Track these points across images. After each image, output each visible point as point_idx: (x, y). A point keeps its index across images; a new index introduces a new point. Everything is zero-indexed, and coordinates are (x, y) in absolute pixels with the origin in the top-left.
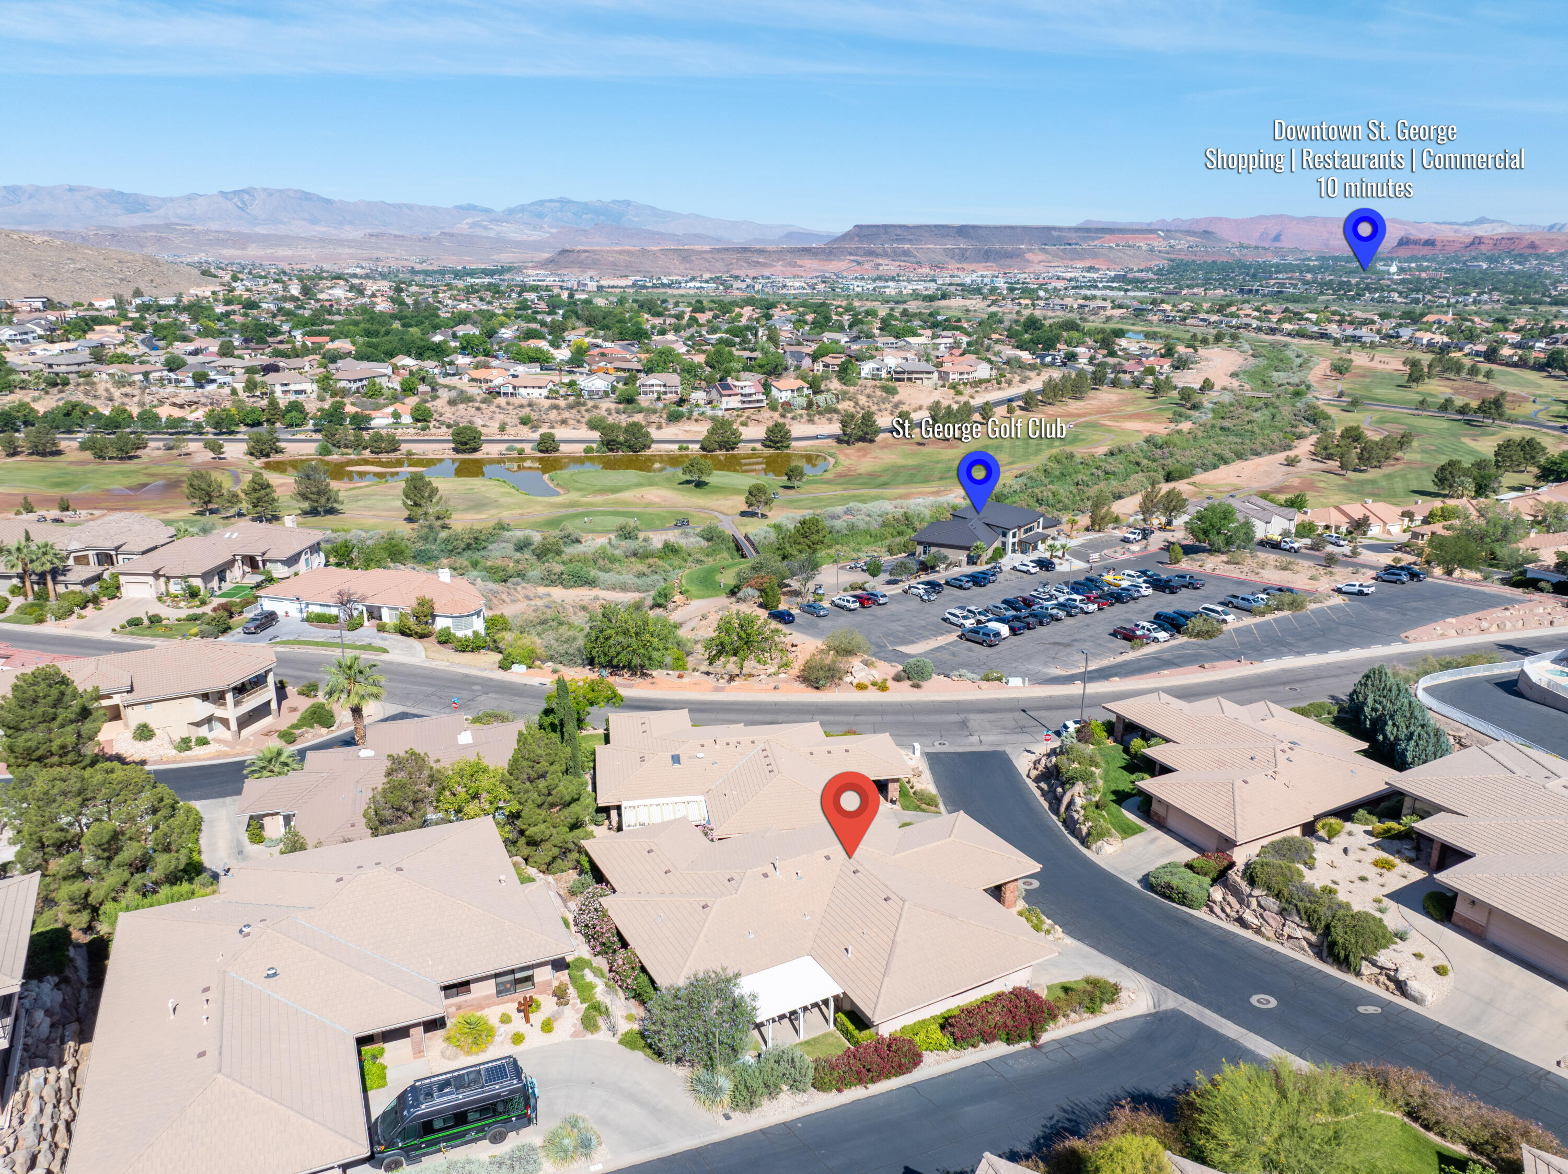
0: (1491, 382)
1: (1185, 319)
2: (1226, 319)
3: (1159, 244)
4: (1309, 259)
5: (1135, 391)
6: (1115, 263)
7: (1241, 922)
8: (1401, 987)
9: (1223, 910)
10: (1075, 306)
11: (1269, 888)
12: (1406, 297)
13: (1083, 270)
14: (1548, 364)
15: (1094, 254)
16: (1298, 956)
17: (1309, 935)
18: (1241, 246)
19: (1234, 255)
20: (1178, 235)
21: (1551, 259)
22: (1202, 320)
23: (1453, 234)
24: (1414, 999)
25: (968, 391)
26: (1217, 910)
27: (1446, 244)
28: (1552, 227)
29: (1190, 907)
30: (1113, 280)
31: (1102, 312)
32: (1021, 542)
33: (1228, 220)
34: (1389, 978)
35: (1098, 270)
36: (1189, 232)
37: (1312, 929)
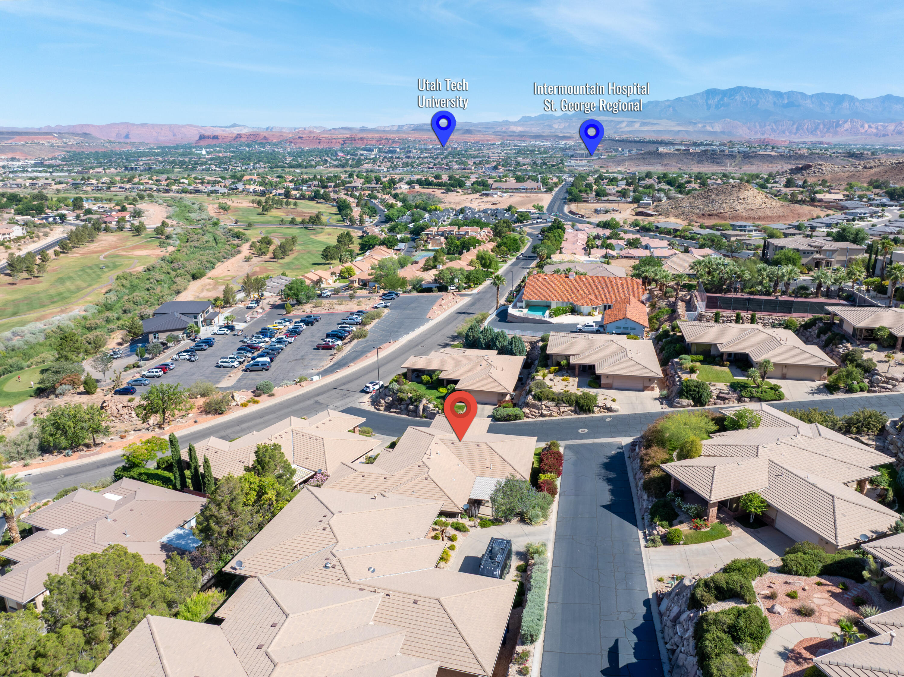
0: (298, 208)
1: (109, 188)
2: (136, 186)
3: (57, 142)
4: (153, 149)
5: (121, 233)
6: (30, 155)
7: (542, 415)
8: (609, 410)
9: (532, 415)
10: (27, 185)
11: (548, 399)
12: (220, 167)
13: (8, 160)
14: (315, 197)
15: (12, 149)
16: (570, 417)
17: (570, 408)
18: (110, 142)
19: (107, 147)
20: (67, 136)
21: (275, 144)
22: (120, 188)
23: (222, 132)
24: (615, 411)
25: (13, 245)
26: (530, 416)
27: (224, 138)
28: (267, 128)
29: (519, 419)
30: (35, 165)
31: (49, 187)
32: (205, 320)
33: (93, 126)
34: (604, 409)
35: (19, 160)
36: (74, 134)
37: (571, 405)
